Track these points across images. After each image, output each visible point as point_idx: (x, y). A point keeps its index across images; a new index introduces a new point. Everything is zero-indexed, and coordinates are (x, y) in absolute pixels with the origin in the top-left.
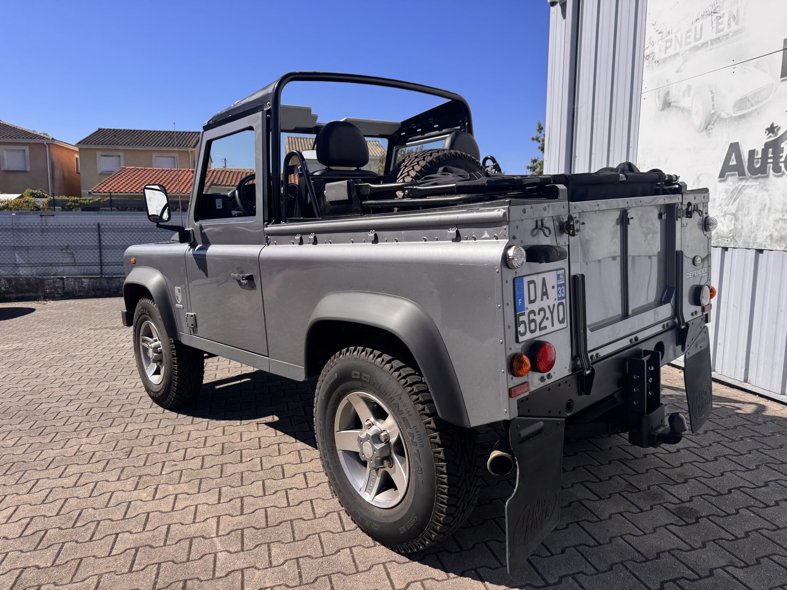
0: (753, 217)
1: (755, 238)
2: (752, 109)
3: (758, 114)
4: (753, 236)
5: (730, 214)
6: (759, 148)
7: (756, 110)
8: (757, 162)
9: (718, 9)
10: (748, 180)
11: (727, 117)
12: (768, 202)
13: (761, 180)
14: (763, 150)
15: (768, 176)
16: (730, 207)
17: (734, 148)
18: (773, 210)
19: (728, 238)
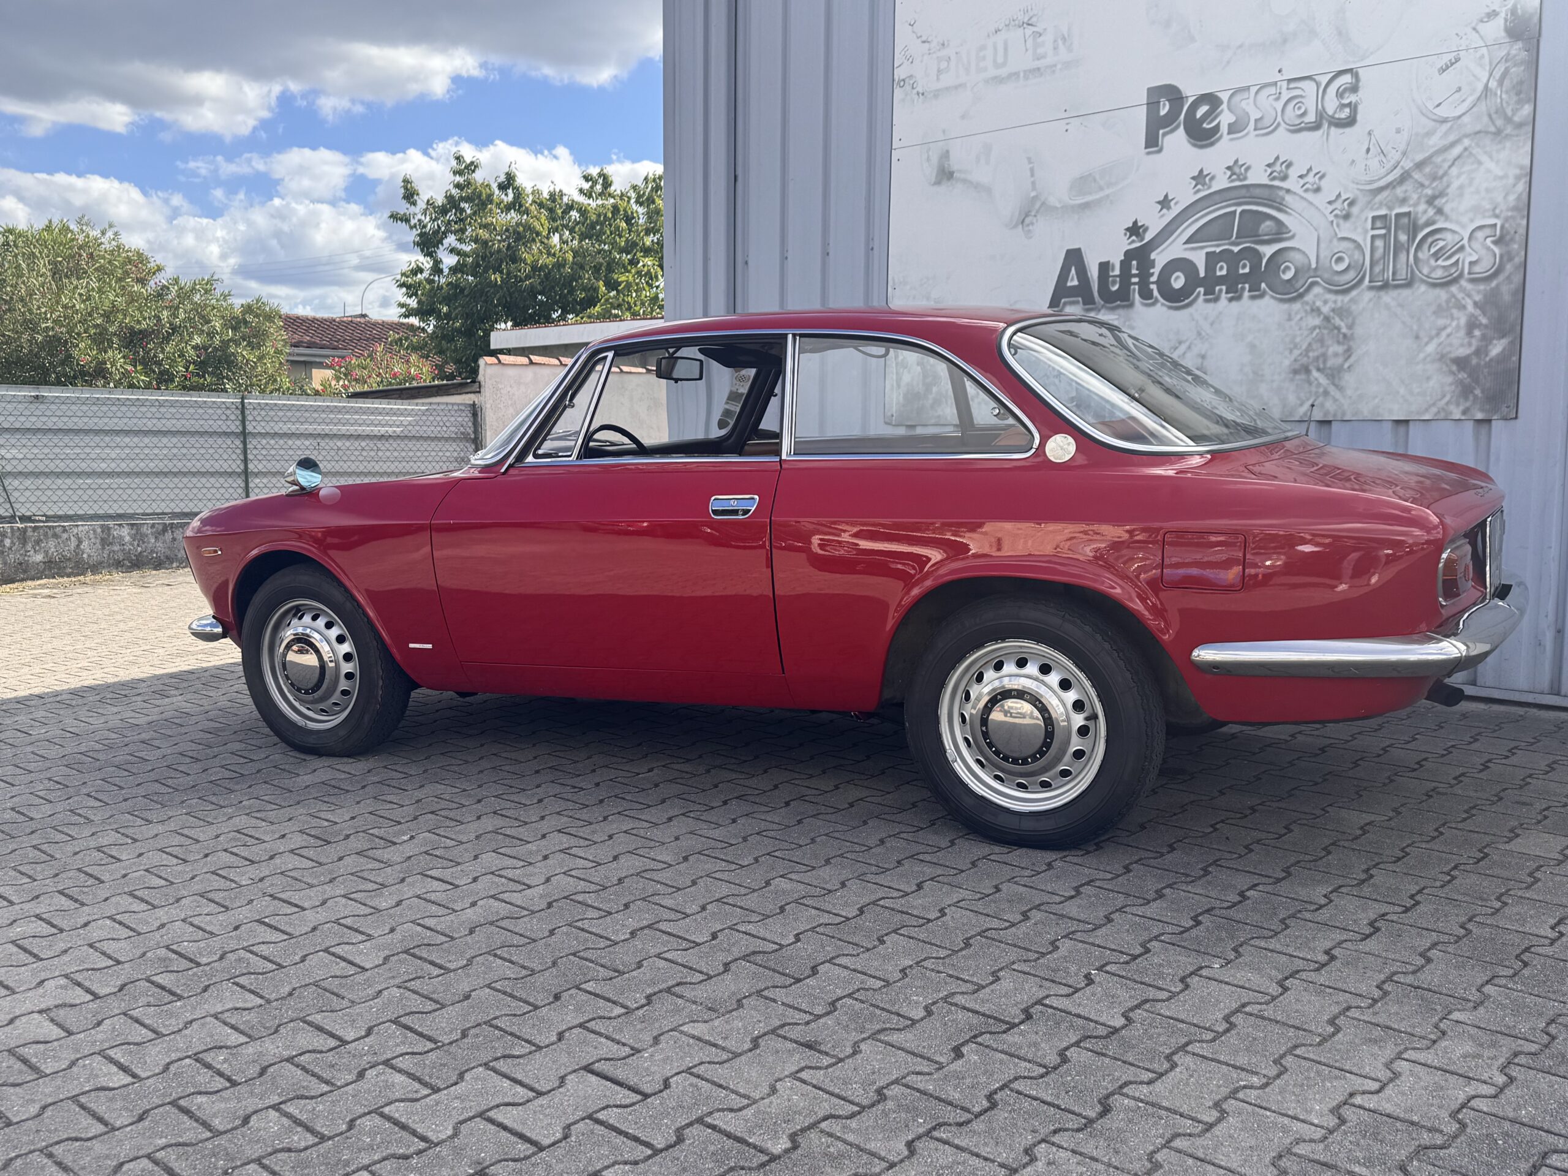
2: (1102, 194)
3: (1111, 203)
6: (1116, 259)
7: (1108, 196)
8: (1114, 283)
9: (1034, 20)
10: (1100, 310)
11: (1058, 205)
13: (1121, 311)
14: (1122, 262)
15: (1131, 305)
17: (1074, 258)
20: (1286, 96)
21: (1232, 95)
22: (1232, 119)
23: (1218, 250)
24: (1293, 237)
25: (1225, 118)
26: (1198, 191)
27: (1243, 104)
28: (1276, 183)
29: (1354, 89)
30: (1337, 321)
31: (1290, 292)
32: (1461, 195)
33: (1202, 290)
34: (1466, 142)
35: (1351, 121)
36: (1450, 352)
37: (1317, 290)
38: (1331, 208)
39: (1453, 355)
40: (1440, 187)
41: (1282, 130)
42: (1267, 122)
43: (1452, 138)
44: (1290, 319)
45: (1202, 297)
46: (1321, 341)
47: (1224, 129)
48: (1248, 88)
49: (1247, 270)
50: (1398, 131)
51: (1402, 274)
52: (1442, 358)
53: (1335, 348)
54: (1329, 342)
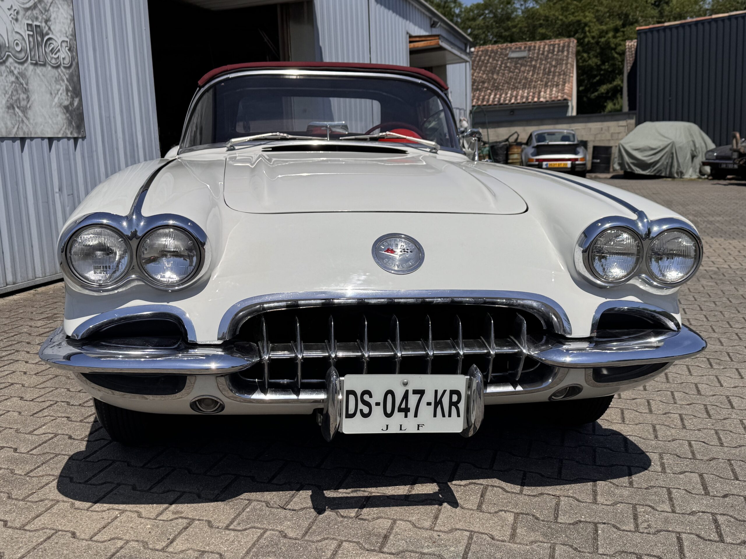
30: (21, 80)
32: (55, 22)
36: (62, 103)
37: (10, 60)
39: (63, 104)
40: (48, 16)
46: (17, 90)
51: (41, 58)
52: (61, 104)
53: (23, 96)
54: (20, 92)
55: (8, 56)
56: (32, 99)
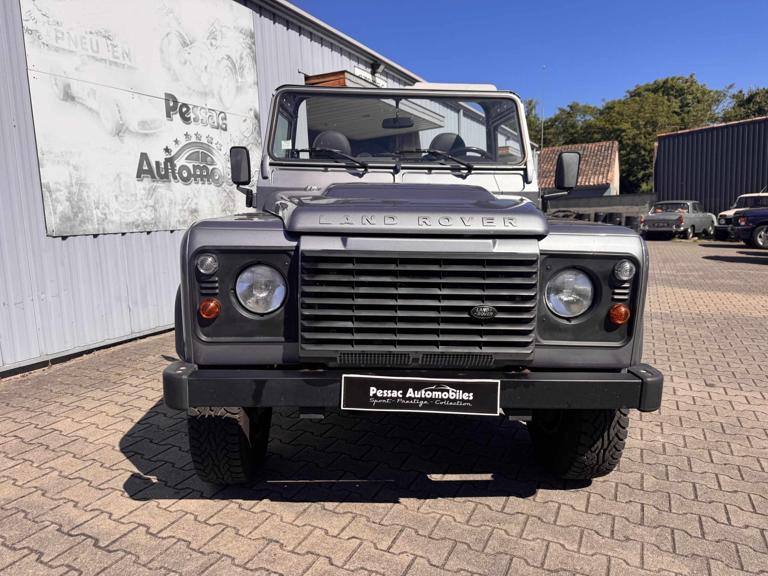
0: (166, 208)
1: (170, 223)
2: (151, 132)
3: (157, 136)
4: (168, 221)
5: (150, 206)
7: (155, 133)
8: (162, 171)
9: (111, 38)
10: (158, 182)
11: (134, 131)
12: (173, 198)
13: (166, 183)
14: (164, 163)
15: (170, 181)
16: (149, 201)
17: (144, 157)
18: (177, 203)
19: (151, 224)
20: (209, 114)
21: (193, 108)
22: (194, 117)
23: (196, 164)
24: (216, 165)
25: (192, 116)
26: (187, 140)
27: (197, 112)
28: (209, 144)
29: (225, 119)
30: (231, 195)
31: (218, 183)
33: (193, 178)
34: (251, 145)
35: (225, 130)
37: (224, 184)
38: (224, 157)
41: (209, 125)
42: (204, 121)
43: (248, 143)
44: (219, 193)
45: (193, 182)
46: (228, 201)
47: (192, 119)
48: (197, 107)
49: (205, 174)
50: (237, 137)
53: (231, 204)
54: (229, 201)
55: (224, 181)
56: (237, 205)
